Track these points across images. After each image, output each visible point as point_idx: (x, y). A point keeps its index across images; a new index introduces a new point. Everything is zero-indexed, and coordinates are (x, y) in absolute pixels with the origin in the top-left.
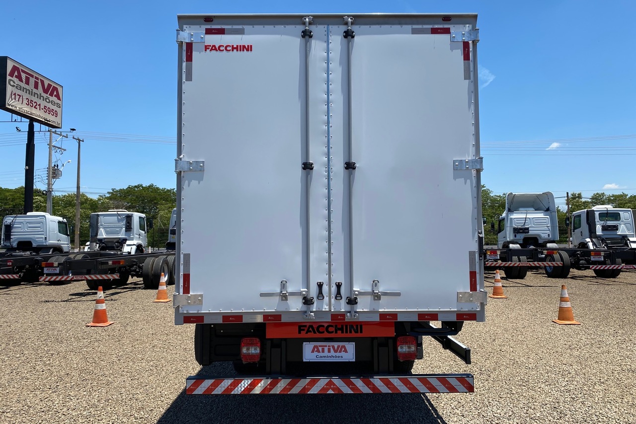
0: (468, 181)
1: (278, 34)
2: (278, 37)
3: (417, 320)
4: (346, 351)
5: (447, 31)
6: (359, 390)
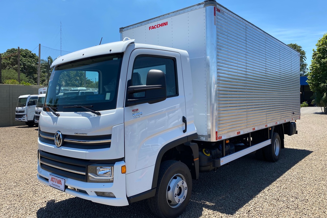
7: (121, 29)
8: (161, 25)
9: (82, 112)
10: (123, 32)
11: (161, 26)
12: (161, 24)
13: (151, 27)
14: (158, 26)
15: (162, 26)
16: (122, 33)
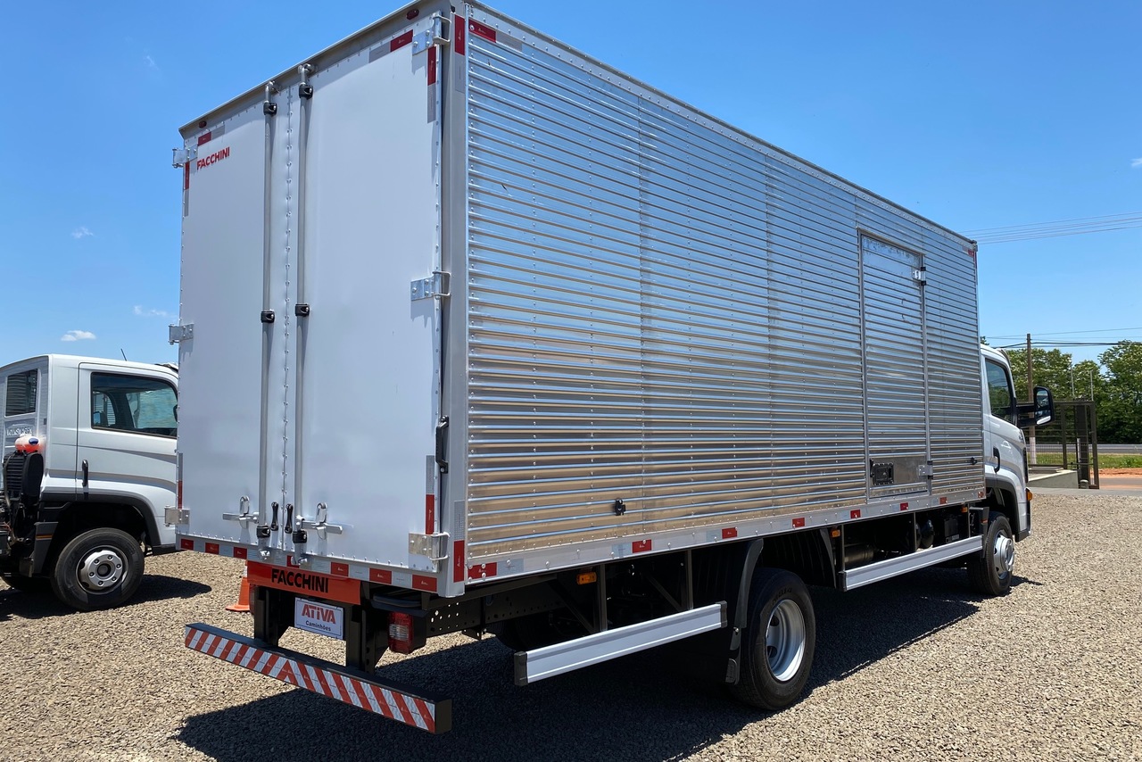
0: (429, 319)
1: (248, 122)
2: (249, 125)
3: (368, 580)
4: (333, 621)
5: (407, 38)
6: (313, 687)
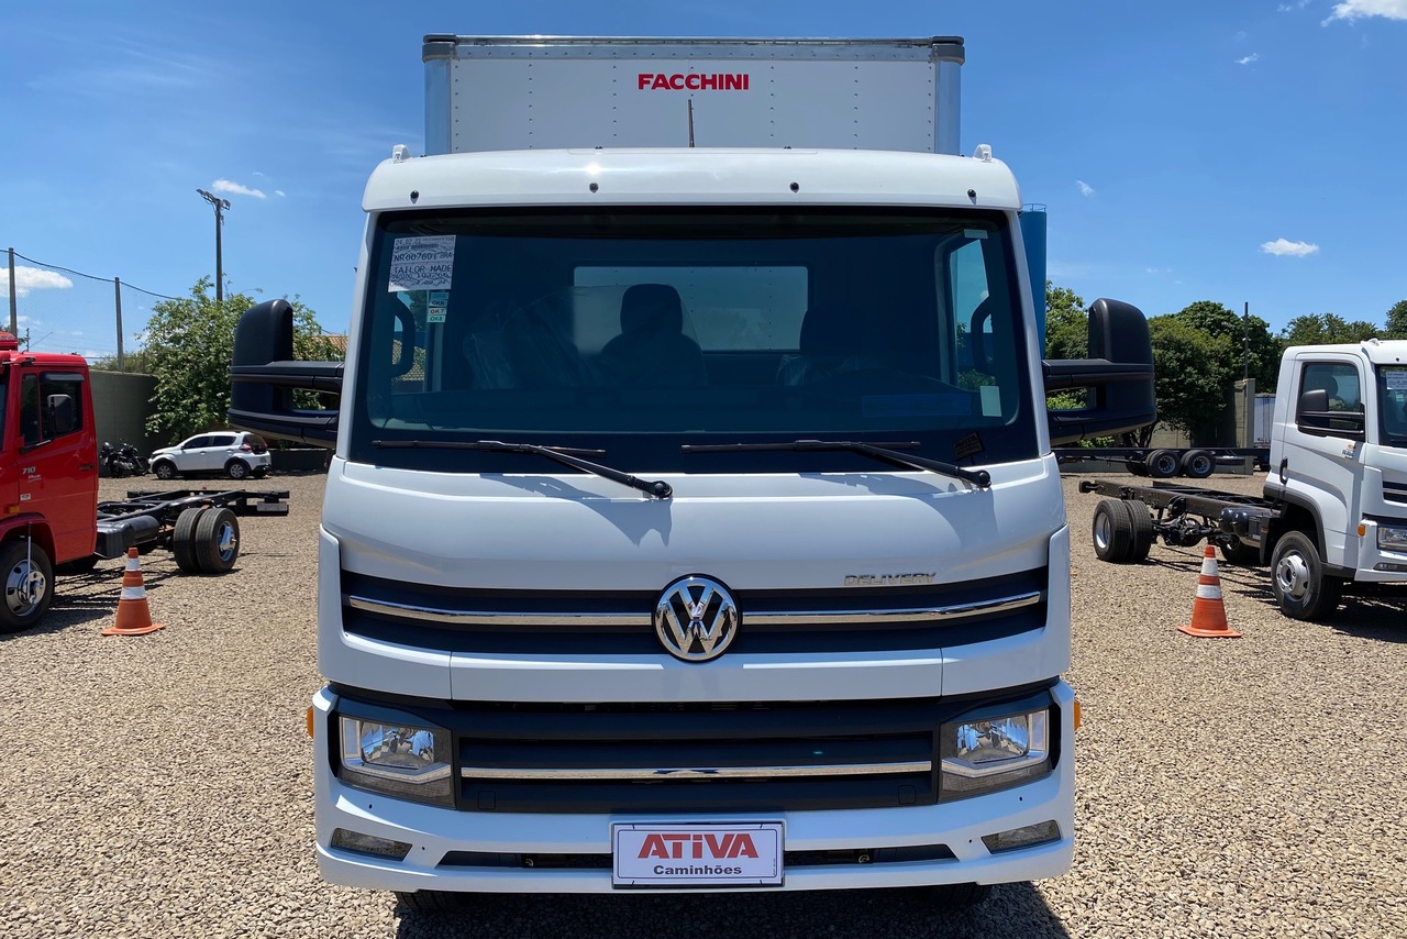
7: (430, 39)
8: (713, 82)
9: (864, 475)
10: (454, 63)
11: (709, 86)
12: (709, 77)
13: (651, 76)
14: (696, 82)
15: (714, 87)
16: (449, 64)
